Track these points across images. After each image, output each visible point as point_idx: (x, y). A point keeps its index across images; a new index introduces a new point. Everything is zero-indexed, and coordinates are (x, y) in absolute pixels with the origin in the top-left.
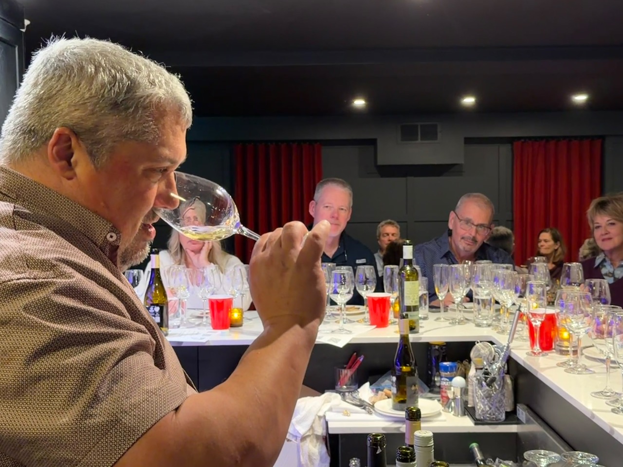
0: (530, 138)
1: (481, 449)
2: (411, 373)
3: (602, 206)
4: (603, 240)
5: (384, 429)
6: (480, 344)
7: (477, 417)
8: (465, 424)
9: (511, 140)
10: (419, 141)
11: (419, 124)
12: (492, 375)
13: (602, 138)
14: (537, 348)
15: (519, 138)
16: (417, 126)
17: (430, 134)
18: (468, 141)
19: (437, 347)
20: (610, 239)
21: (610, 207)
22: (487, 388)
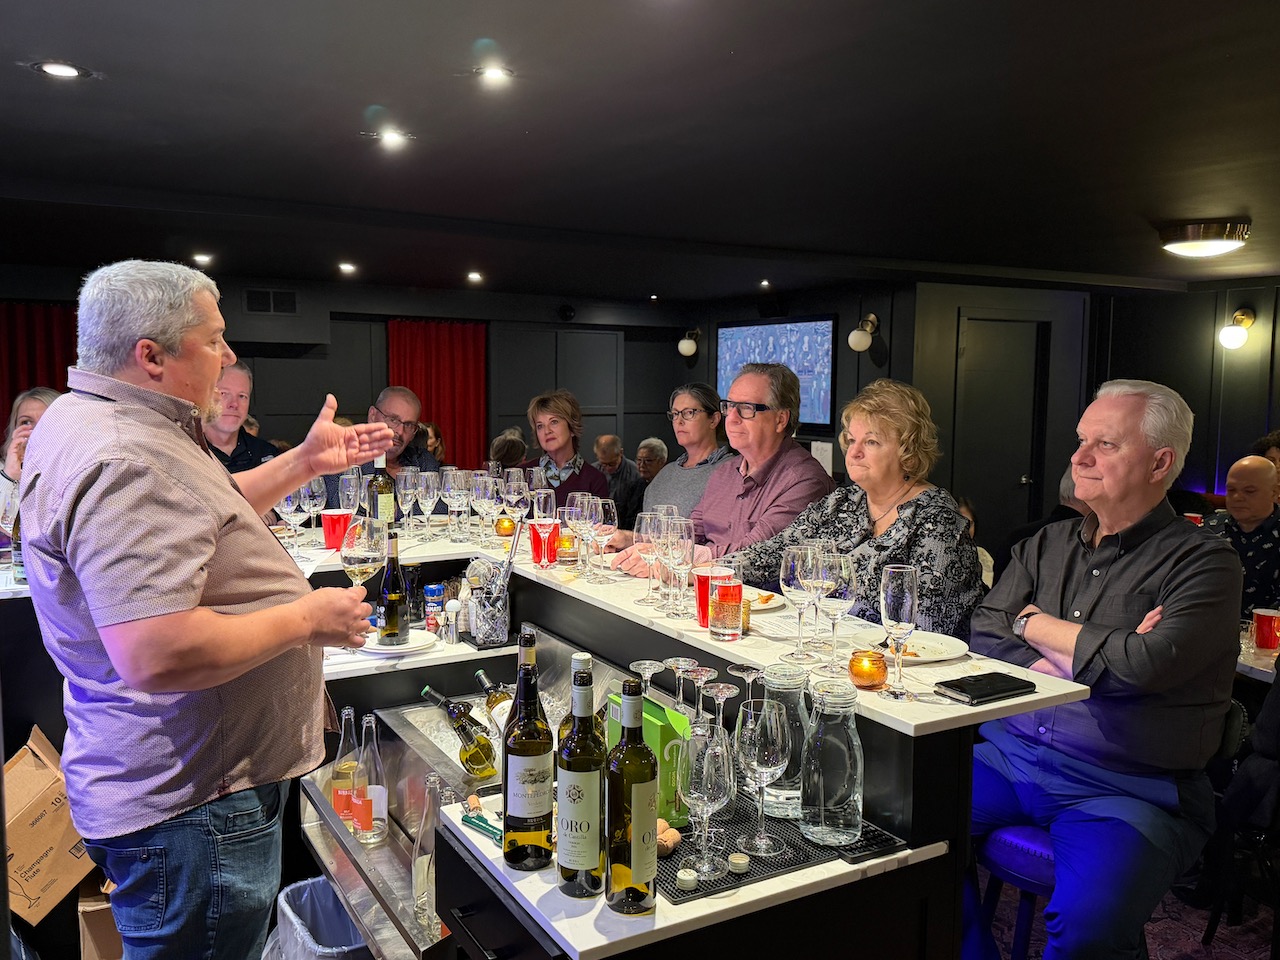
0: (407, 318)
1: (487, 675)
2: (402, 600)
3: (543, 404)
4: (547, 441)
5: (377, 668)
6: (475, 561)
7: (480, 642)
8: (466, 652)
9: (385, 319)
10: (272, 312)
11: (271, 291)
12: (495, 595)
13: (487, 322)
14: (544, 561)
15: (395, 317)
16: (268, 293)
17: (286, 304)
18: (335, 316)
19: (411, 569)
20: (554, 439)
21: (552, 404)
22: (491, 608)
